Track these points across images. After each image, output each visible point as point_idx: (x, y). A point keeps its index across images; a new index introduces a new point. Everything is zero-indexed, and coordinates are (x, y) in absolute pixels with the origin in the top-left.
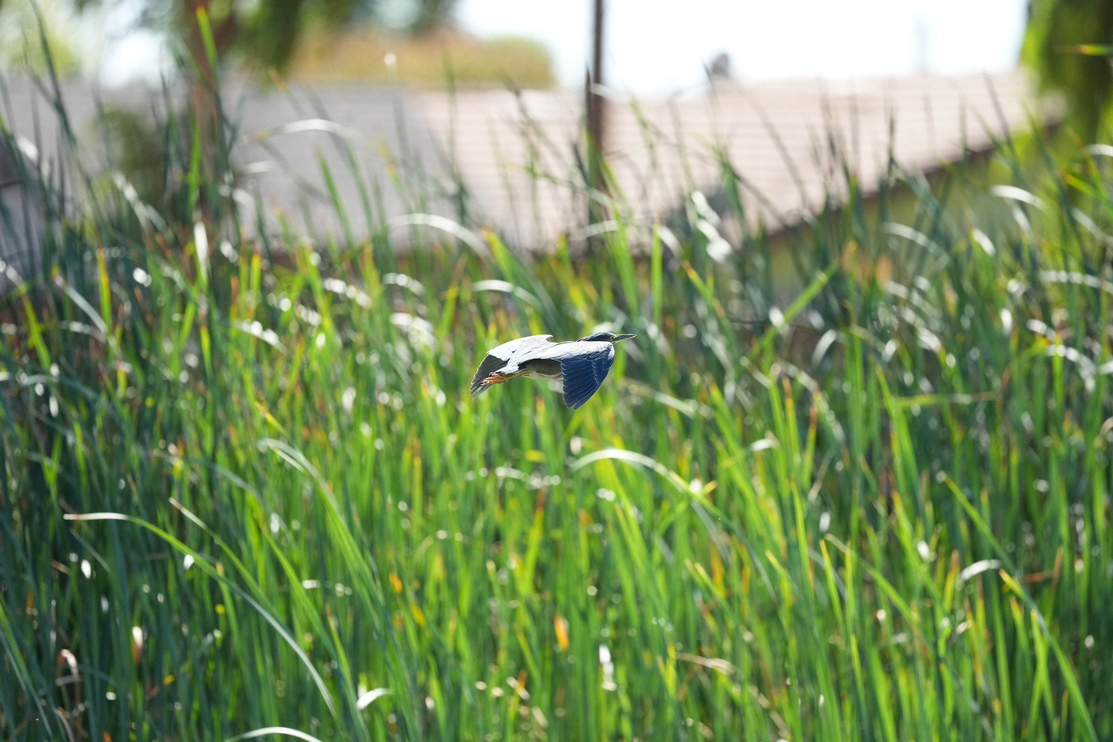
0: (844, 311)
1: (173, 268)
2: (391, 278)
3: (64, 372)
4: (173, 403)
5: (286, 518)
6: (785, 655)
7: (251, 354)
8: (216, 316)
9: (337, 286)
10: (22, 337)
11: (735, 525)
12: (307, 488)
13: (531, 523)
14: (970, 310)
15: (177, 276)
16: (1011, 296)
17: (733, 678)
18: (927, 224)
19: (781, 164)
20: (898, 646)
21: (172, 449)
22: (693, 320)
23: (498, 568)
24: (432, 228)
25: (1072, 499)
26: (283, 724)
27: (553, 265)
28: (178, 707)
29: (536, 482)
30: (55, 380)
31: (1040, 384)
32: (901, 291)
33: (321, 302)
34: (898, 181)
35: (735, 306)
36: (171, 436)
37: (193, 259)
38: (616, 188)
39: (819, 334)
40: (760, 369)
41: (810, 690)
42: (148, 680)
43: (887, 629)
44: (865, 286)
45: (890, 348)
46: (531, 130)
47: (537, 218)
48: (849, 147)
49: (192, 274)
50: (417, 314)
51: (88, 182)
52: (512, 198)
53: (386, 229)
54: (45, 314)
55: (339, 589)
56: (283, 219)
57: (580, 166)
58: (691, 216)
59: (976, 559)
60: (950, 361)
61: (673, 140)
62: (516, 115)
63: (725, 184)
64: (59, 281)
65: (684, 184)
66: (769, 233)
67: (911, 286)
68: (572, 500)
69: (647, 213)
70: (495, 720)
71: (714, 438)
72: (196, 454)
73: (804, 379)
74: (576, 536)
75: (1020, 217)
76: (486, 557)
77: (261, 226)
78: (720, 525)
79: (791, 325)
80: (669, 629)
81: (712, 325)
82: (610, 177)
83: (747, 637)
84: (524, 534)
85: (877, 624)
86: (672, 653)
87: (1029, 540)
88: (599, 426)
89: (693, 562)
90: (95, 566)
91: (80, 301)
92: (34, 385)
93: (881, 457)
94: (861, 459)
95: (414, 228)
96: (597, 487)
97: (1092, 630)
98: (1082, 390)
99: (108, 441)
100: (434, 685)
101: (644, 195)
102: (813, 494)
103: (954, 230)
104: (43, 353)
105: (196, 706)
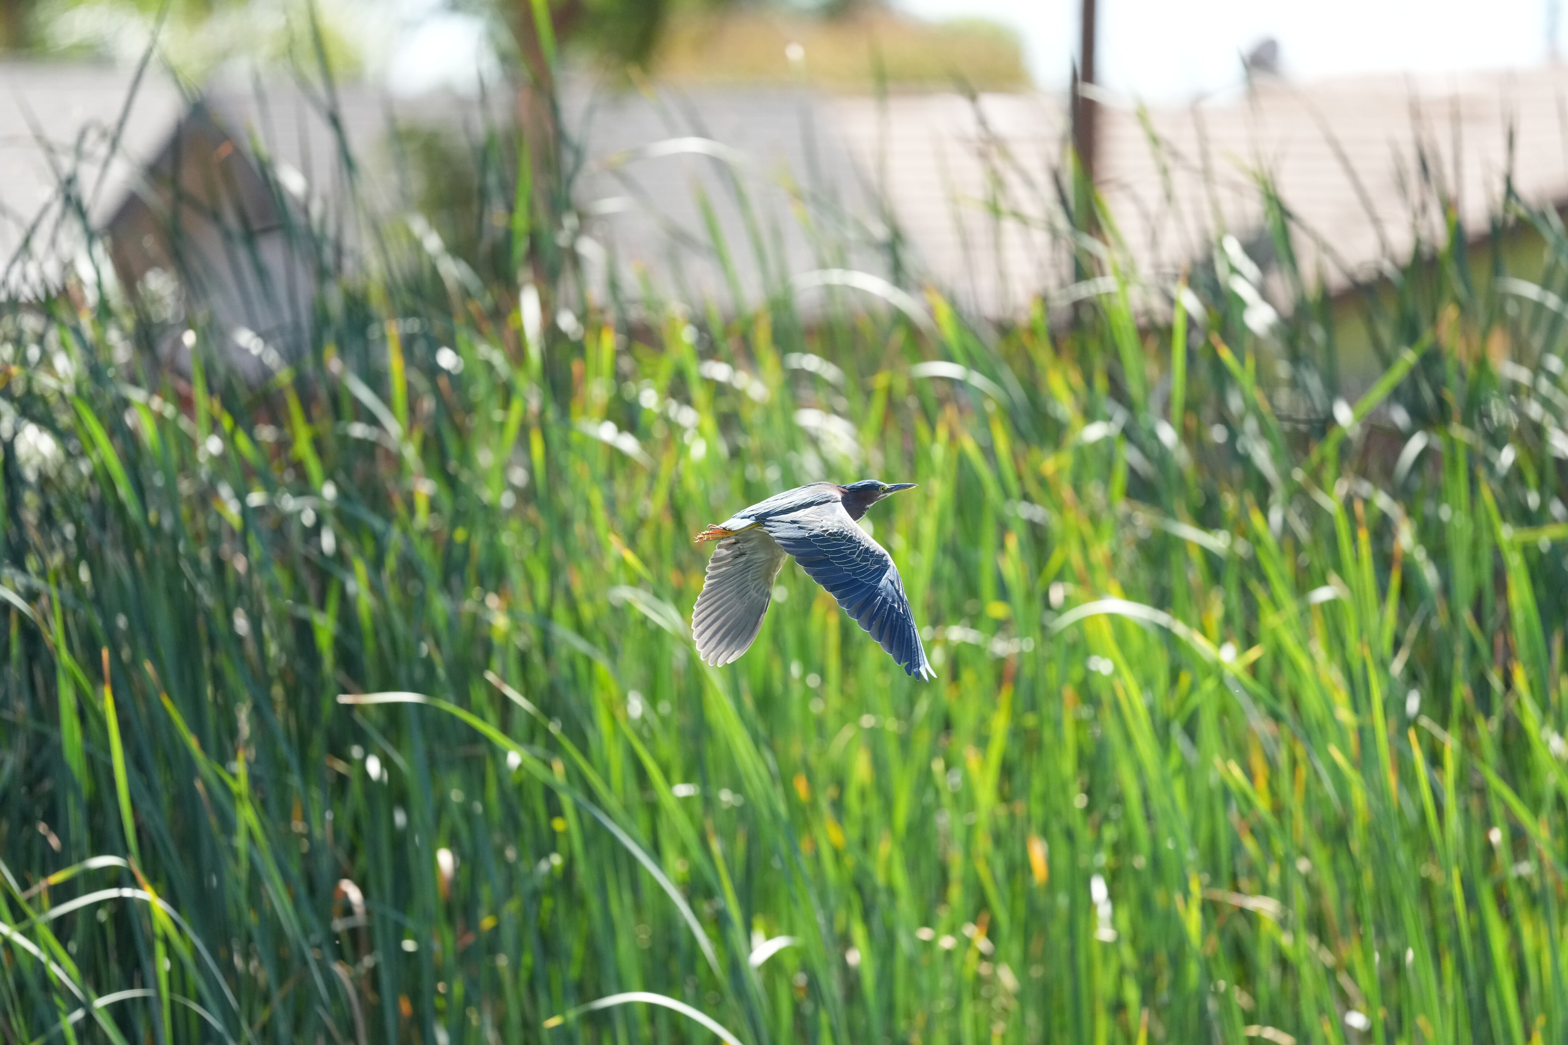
0: (1441, 402)
1: (493, 344)
2: (795, 361)
3: (343, 494)
4: (491, 536)
5: (652, 696)
6: (1357, 892)
7: (601, 468)
8: (551, 414)
9: (720, 371)
10: (284, 445)
11: (1285, 709)
12: (679, 655)
13: (995, 706)
15: (498, 358)
17: (1283, 923)
18: (1560, 281)
19: (1351, 196)
20: (1520, 879)
21: (492, 601)
22: (1224, 418)
23: (948, 767)
24: (854, 289)
26: (648, 988)
27: (1025, 338)
28: (503, 961)
29: (1001, 647)
30: (328, 506)
32: (1523, 375)
33: (699, 394)
34: (1519, 219)
35: (1284, 397)
36: (491, 582)
37: (519, 335)
38: (1112, 229)
39: (1404, 437)
40: (1321, 486)
41: (1392, 942)
42: (459, 922)
43: (1503, 855)
44: (1470, 369)
45: (1507, 457)
46: (993, 150)
47: (1002, 275)
48: (1449, 171)
49: (518, 355)
50: (832, 410)
51: (376, 227)
52: (966, 245)
53: (788, 289)
54: (316, 412)
55: (726, 796)
56: (645, 278)
57: (1063, 201)
58: (1221, 270)
61: (1197, 162)
62: (971, 128)
63: (1270, 224)
64: (335, 365)
65: (1211, 224)
66: (1333, 293)
67: (1538, 369)
68: (1052, 673)
69: (1157, 266)
70: (945, 981)
71: (1254, 585)
72: (525, 608)
73: (1383, 501)
74: (1058, 725)
76: (932, 754)
77: (613, 285)
78: (1262, 708)
79: (1363, 425)
80: (1190, 855)
81: (1251, 425)
82: (1105, 215)
83: (1303, 865)
84: (983, 721)
85: (1489, 849)
86: (1195, 888)
88: (1089, 565)
89: (1225, 760)
90: (386, 762)
91: (364, 394)
92: (299, 512)
93: (1494, 610)
94: (1466, 615)
95: (829, 289)
96: (1087, 654)
99: (404, 590)
100: (858, 932)
101: (1154, 243)
102: (1397, 666)
104: (314, 467)
105: (527, 959)
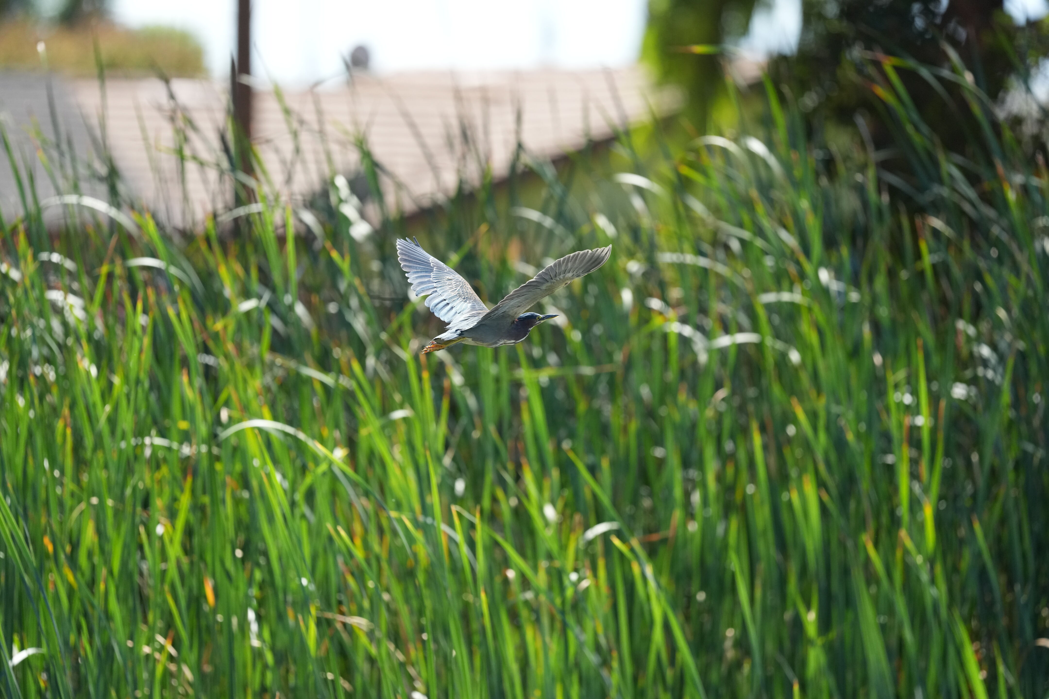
2: (44, 256)
6: (421, 612)
11: (374, 489)
13: (181, 489)
14: (593, 289)
16: (631, 275)
17: (371, 636)
18: (553, 207)
19: (417, 151)
20: (526, 603)
22: (336, 297)
23: (148, 533)
24: (85, 208)
25: (686, 464)
27: (201, 243)
29: (186, 450)
31: (657, 358)
32: (530, 271)
34: (526, 166)
35: (376, 284)
38: (264, 172)
40: (399, 345)
41: (443, 645)
43: (515, 587)
44: (496, 265)
46: (179, 115)
47: (186, 199)
48: (480, 136)
50: (70, 290)
52: (161, 181)
53: (40, 209)
57: (226, 150)
58: (333, 199)
59: (599, 520)
60: (576, 336)
61: (316, 127)
62: (164, 101)
63: (365, 170)
65: (326, 169)
66: (407, 216)
67: (539, 266)
68: (220, 467)
69: (291, 195)
70: (143, 675)
71: (354, 407)
74: (223, 501)
75: (638, 203)
76: (137, 522)
78: (359, 490)
80: (311, 588)
81: (354, 302)
82: (257, 161)
83: (386, 597)
84: (175, 499)
85: (506, 581)
86: (313, 611)
87: (646, 503)
89: (335, 525)
93: (511, 427)
94: (492, 428)
95: (66, 208)
96: (247, 455)
97: (704, 587)
98: (695, 363)
100: (85, 643)
101: (289, 180)
102: (447, 460)
103: (579, 215)
